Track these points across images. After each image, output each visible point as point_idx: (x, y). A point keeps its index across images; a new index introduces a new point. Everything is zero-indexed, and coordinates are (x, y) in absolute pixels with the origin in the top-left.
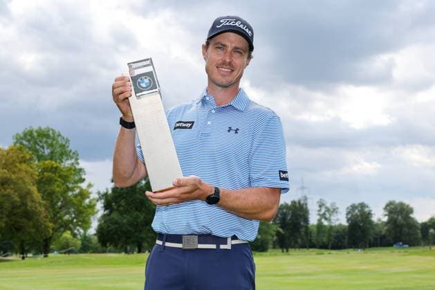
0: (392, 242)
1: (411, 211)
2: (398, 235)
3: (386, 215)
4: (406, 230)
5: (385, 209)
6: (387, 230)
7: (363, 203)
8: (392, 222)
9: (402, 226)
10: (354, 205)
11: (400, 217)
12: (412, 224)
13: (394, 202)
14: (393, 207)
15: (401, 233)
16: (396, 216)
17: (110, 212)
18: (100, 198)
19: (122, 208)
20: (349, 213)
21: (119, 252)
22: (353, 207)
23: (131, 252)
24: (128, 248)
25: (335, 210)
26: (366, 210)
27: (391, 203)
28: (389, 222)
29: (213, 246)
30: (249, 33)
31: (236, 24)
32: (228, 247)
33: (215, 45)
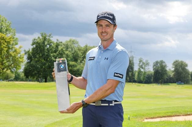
6: (173, 75)
9: (181, 73)
11: (180, 69)
12: (186, 72)
13: (178, 61)
14: (177, 63)
15: (180, 77)
16: (178, 68)
17: (31, 61)
18: (25, 54)
19: (37, 59)
20: (155, 65)
21: (34, 81)
22: (157, 62)
23: (41, 82)
24: (40, 79)
25: (148, 64)
26: (164, 64)
27: (176, 61)
28: (175, 71)
29: (107, 105)
30: (111, 17)
31: (105, 15)
32: (113, 105)
33: (99, 25)
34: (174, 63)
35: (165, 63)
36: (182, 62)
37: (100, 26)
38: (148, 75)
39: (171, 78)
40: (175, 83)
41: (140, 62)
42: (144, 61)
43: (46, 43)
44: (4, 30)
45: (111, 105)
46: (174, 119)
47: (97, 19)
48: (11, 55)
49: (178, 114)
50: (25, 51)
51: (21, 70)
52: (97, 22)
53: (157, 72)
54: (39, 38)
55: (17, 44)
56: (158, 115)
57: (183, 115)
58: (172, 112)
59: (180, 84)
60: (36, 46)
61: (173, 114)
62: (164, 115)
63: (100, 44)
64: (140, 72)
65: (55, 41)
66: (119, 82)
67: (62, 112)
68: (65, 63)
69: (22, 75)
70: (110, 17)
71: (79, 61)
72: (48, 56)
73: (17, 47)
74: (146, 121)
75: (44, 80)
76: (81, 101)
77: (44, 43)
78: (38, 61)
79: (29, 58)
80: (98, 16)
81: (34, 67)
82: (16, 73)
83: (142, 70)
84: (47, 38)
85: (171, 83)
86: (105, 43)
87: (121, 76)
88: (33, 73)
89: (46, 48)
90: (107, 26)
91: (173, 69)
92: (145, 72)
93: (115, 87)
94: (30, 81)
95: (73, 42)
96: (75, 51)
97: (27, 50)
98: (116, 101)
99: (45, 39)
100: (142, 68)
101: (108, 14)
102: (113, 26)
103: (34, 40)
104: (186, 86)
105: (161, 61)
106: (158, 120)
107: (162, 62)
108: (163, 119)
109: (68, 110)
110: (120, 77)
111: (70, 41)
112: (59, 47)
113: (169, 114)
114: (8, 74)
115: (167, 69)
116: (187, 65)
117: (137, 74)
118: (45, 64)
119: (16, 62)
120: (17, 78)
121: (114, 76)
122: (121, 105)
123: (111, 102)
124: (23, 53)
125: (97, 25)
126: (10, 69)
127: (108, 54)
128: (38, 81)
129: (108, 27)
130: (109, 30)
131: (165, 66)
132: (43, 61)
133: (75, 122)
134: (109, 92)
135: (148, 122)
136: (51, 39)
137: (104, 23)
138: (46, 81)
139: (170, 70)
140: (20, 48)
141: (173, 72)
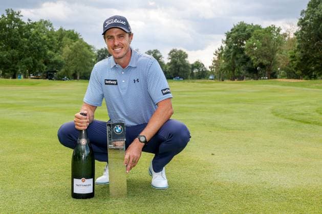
0: (172, 76)
1: (186, 56)
2: (177, 72)
3: (170, 59)
4: (182, 69)
5: (169, 54)
6: (170, 69)
7: (156, 50)
8: (174, 63)
9: (180, 66)
10: (151, 51)
11: (179, 60)
12: (186, 66)
13: (176, 49)
14: (174, 53)
15: (178, 70)
16: (176, 59)
27: (174, 51)
30: (124, 23)
31: (115, 22)
33: (107, 37)
34: (171, 52)
35: (159, 53)
36: (181, 51)
37: (111, 38)
40: (172, 78)
47: (104, 29)
54: (3, 16)
59: (178, 80)
70: (122, 22)
80: (105, 24)
90: (120, 36)
101: (119, 19)
105: (154, 50)
121: (164, 94)
125: (105, 38)
129: (122, 38)
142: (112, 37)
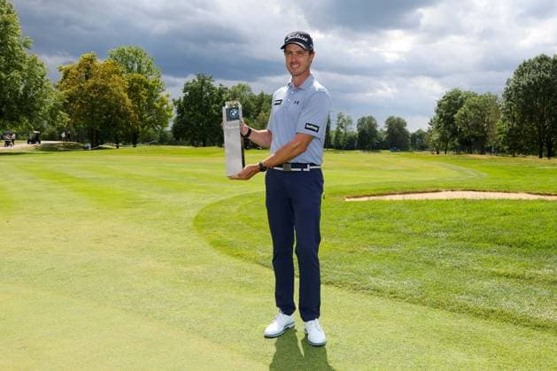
2: (394, 141)
6: (386, 138)
9: (397, 135)
11: (396, 129)
14: (392, 121)
16: (393, 128)
17: (182, 115)
18: (175, 104)
19: (190, 113)
20: (360, 124)
21: (188, 145)
22: (363, 119)
23: (197, 146)
24: (195, 142)
25: (350, 122)
26: (373, 122)
28: (388, 132)
29: (300, 170)
30: (306, 40)
31: (296, 37)
32: (308, 170)
33: (287, 52)
34: (388, 120)
35: (374, 120)
36: (399, 119)
38: (350, 138)
39: (382, 143)
40: (388, 149)
41: (339, 118)
42: (345, 117)
43: (204, 89)
44: (145, 70)
45: (304, 170)
46: (388, 198)
47: (285, 43)
48: (154, 107)
49: (392, 192)
50: (173, 100)
51: (169, 128)
52: (284, 47)
53: (362, 133)
54: (194, 81)
55: (163, 90)
56: (364, 193)
57: (400, 194)
58: (385, 189)
59: (395, 151)
60: (190, 94)
61: (388, 191)
62: (373, 193)
63: (290, 81)
64: (338, 132)
65: (218, 87)
66: (313, 137)
67: (231, 178)
68: (237, 108)
69: (170, 135)
70: (304, 39)
71: (252, 116)
72: (208, 108)
73: (163, 94)
74: (347, 200)
75: (202, 143)
76: (258, 164)
77: (202, 89)
78: (193, 115)
79: (180, 111)
80: (287, 38)
81: (187, 123)
82: (162, 132)
83: (342, 130)
84: (206, 81)
85: (384, 149)
86: (297, 79)
87: (316, 129)
88: (186, 133)
89: (204, 97)
90: (299, 53)
91: (386, 129)
92: (346, 134)
93: (307, 145)
94: (181, 144)
95: (243, 88)
96: (246, 102)
97: (177, 99)
98: (312, 164)
99: (203, 83)
100: (342, 127)
101: (301, 35)
102: (307, 53)
103: (188, 83)
104: (403, 153)
106: (366, 199)
107: (371, 118)
108: (372, 198)
109: (239, 175)
110: (314, 130)
111: (239, 86)
112: (224, 95)
113: (380, 192)
114: (149, 134)
115: (378, 129)
116: (405, 124)
117: (334, 136)
118: (202, 120)
119: (161, 118)
120: (163, 140)
121: (306, 128)
122: (320, 170)
123: (305, 166)
124: (171, 103)
125: (285, 52)
126: (153, 126)
127: (299, 96)
128: (193, 145)
130: (302, 59)
131: (375, 125)
132: (200, 115)
133: (249, 201)
134: (298, 150)
135: (351, 202)
136: (212, 83)
137: (294, 48)
138: (204, 146)
139: (381, 130)
140: (168, 96)
141: (386, 133)
142: (291, 52)
